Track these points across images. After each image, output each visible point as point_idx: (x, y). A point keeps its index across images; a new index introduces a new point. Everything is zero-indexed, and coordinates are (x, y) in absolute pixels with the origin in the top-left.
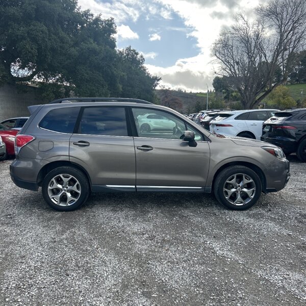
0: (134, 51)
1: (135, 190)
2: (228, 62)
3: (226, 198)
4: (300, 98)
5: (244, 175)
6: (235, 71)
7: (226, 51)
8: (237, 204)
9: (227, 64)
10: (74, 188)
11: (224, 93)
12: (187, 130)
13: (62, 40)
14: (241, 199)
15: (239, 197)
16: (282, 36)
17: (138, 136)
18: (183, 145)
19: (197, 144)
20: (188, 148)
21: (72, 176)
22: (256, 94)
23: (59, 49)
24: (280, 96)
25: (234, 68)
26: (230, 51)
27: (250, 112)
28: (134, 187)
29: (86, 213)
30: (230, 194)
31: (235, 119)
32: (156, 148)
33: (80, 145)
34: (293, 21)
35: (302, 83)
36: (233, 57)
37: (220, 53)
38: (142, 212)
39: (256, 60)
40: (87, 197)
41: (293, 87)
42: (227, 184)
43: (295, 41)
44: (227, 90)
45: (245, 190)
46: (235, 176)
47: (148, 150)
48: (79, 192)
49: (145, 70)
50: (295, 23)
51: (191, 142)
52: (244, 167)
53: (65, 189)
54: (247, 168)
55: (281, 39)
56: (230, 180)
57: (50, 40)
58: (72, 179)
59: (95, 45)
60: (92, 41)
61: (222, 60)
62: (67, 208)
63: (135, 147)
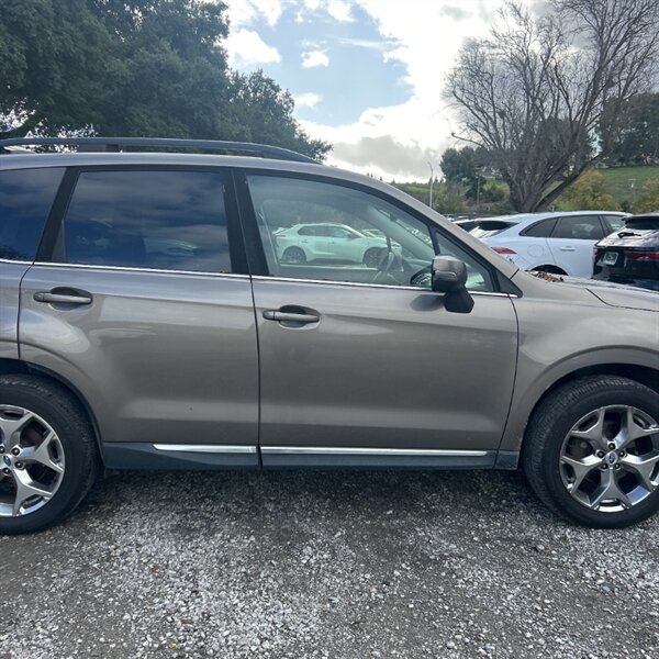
0: (269, 81)
1: (255, 462)
2: (483, 112)
3: (570, 486)
4: (626, 197)
5: (631, 412)
6: (497, 132)
7: (477, 84)
8: (603, 509)
9: (480, 115)
10: (41, 454)
11: (466, 184)
12: (437, 252)
13: (90, 38)
14: (616, 489)
15: (609, 484)
16: (603, 52)
17: (267, 275)
18: (425, 304)
19: (473, 303)
20: (442, 315)
21: (32, 414)
22: (545, 182)
23: (83, 58)
24: (586, 192)
25: (494, 123)
26: (486, 84)
27: (558, 218)
28: (251, 449)
29: (83, 541)
30: (580, 474)
31: (521, 234)
32: (330, 316)
33: (57, 304)
34: (629, 19)
35: (632, 166)
36: (492, 100)
37: (463, 89)
38: (281, 540)
39: (544, 105)
40: (89, 484)
41: (614, 174)
42: (573, 439)
43: (632, 65)
44: (473, 179)
45: (631, 459)
46: (601, 412)
47: (303, 322)
48: (59, 467)
49: (294, 126)
50: (634, 22)
51: (452, 295)
52: (632, 383)
53: (10, 456)
54: (640, 386)
55: (602, 60)
56: (583, 426)
57: (59, 33)
58: (33, 423)
59: (173, 58)
60: (167, 45)
61: (468, 106)
62: (18, 522)
63: (256, 310)
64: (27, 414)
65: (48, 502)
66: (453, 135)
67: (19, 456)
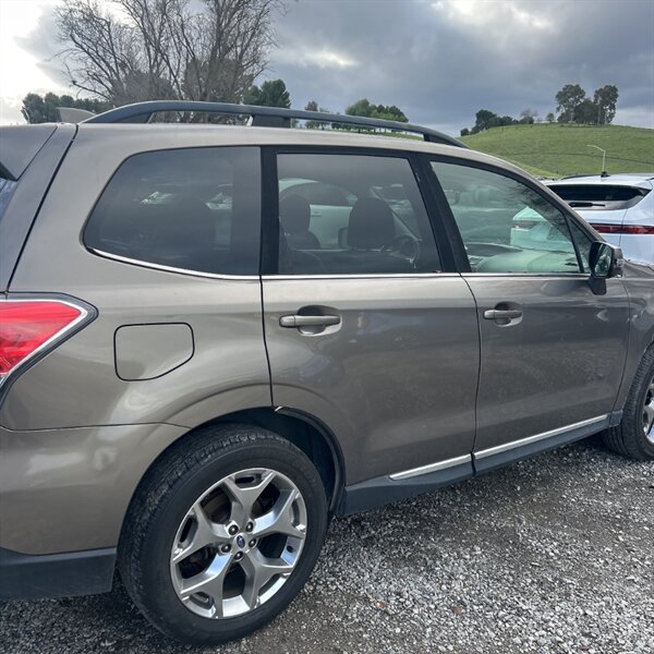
3: (644, 429)
17: (470, 270)
25: (117, 75)
36: (112, 50)
42: (650, 392)
53: (243, 535)
61: (88, 53)
62: (258, 616)
63: (477, 310)
64: (269, 475)
65: (289, 579)
66: (74, 82)
67: (255, 531)
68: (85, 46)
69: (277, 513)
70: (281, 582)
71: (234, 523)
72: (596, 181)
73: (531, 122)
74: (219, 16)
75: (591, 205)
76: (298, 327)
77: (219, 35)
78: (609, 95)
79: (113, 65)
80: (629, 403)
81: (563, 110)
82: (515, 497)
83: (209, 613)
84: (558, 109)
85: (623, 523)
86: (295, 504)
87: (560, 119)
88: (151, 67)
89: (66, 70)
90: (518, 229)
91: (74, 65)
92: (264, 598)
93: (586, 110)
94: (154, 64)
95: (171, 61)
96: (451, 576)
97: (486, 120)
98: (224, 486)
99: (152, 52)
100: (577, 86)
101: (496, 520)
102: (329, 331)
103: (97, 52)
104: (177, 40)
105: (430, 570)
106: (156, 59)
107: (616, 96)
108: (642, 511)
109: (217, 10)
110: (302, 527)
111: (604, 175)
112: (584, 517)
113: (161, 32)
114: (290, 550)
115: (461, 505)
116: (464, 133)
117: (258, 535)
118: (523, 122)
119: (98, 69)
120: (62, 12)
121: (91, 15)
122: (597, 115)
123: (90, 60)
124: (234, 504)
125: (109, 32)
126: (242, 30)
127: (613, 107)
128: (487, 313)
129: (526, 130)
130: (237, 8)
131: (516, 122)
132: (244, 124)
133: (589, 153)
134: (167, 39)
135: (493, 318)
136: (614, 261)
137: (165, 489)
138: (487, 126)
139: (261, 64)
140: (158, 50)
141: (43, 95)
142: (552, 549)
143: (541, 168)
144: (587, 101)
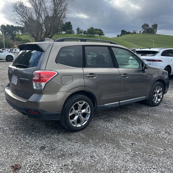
2: (25, 17)
5: (160, 87)
11: (10, 35)
28: (118, 102)
30: (155, 98)
36: (27, 14)
46: (157, 87)
53: (80, 113)
62: (82, 127)
63: (120, 75)
64: (84, 102)
65: (87, 121)
66: (17, 23)
67: (82, 112)
68: (20, 13)
69: (86, 109)
70: (86, 122)
71: (78, 110)
72: (148, 50)
73: (135, 33)
74: (55, 6)
75: (146, 55)
76: (89, 77)
77: (55, 11)
78: (155, 26)
79: (27, 18)
80: (150, 94)
81: (144, 30)
82: (128, 112)
83: (75, 126)
84: (142, 30)
85: (148, 116)
86: (88, 108)
87: (143, 32)
88: (37, 19)
89: (14, 19)
90: (130, 60)
91: (17, 18)
92: (83, 124)
93: (149, 30)
94: (38, 18)
95: (43, 17)
96: (116, 123)
97: (124, 32)
98: (77, 103)
99: (37, 15)
100: (147, 24)
101: (124, 115)
102: (94, 78)
103: (23, 15)
104: (44, 12)
105: (112, 122)
106: (38, 17)
107: (157, 26)
108: (152, 114)
109: (54, 4)
110: (89, 112)
111: (149, 48)
112: (141, 115)
113: (40, 10)
114: (87, 116)
115: (117, 113)
116: (118, 36)
117: (82, 113)
118: (133, 33)
119: (23, 19)
120: (14, 4)
121: (21, 5)
122: (152, 31)
123: (21, 17)
124: (78, 107)
125: (26, 10)
126: (61, 9)
127: (156, 29)
128: (122, 76)
129: (134, 35)
130: (60, 4)
131: (131, 33)
132: (79, 41)
133: (150, 41)
134: (42, 11)
135: (123, 76)
136: (146, 66)
137: (68, 103)
138: (124, 34)
139: (66, 18)
140: (39, 14)
141: (6, 25)
142: (134, 119)
143: (138, 45)
144: (150, 28)
